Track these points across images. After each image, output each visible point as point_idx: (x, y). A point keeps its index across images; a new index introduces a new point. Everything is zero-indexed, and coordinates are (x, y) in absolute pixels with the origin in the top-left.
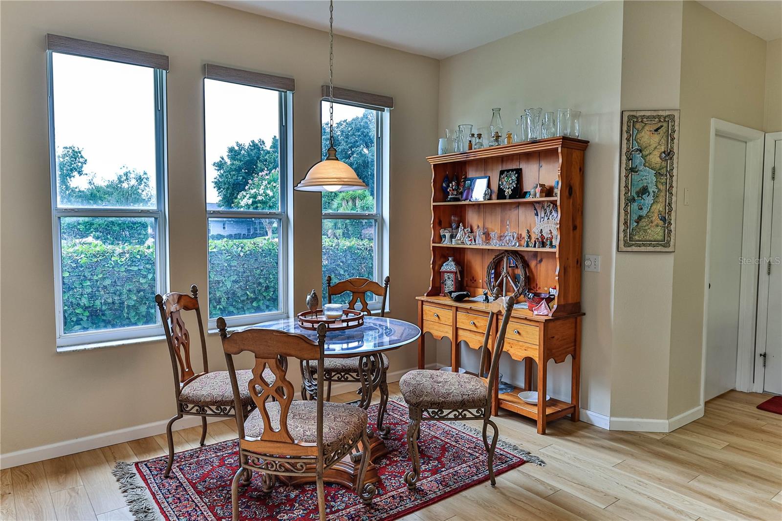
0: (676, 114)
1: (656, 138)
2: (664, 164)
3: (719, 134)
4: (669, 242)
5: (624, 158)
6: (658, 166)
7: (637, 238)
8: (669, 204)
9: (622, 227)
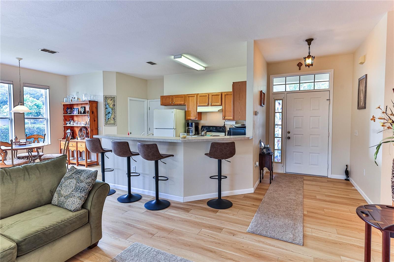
0: (115, 97)
1: (111, 102)
2: (113, 107)
3: (130, 100)
4: (115, 124)
5: (104, 106)
6: (112, 108)
7: (108, 123)
8: (115, 116)
9: (105, 121)
